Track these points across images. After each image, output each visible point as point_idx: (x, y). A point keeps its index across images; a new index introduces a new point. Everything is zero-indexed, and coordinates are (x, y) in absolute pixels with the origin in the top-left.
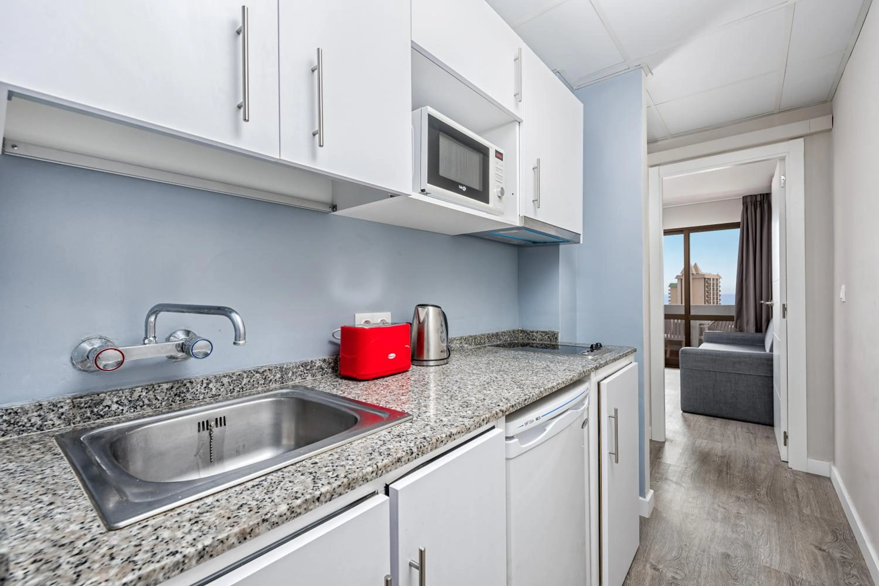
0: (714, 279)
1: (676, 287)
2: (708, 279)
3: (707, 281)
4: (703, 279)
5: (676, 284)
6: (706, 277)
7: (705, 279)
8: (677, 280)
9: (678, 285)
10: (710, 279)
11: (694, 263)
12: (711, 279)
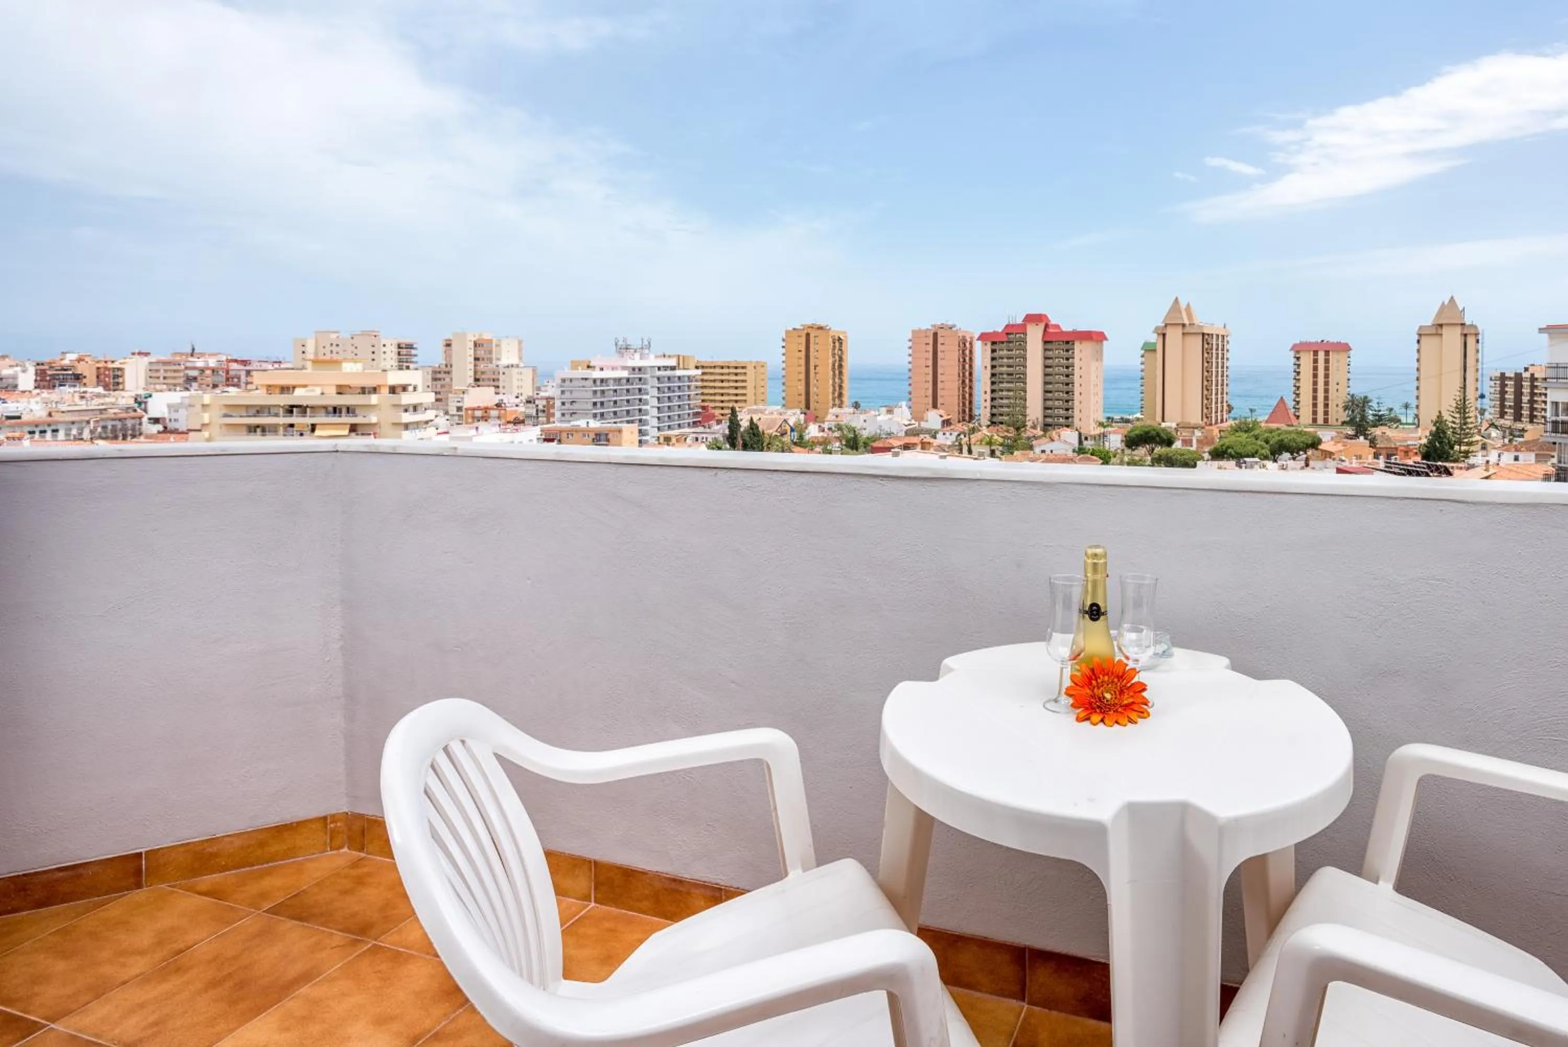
0: (1218, 336)
1: (1155, 351)
2: (1208, 334)
3: (1207, 340)
4: (1201, 337)
5: (1155, 344)
6: (1205, 331)
7: (1203, 334)
8: (1155, 335)
9: (1158, 345)
10: (1212, 335)
11: (1186, 303)
12: (1214, 336)
